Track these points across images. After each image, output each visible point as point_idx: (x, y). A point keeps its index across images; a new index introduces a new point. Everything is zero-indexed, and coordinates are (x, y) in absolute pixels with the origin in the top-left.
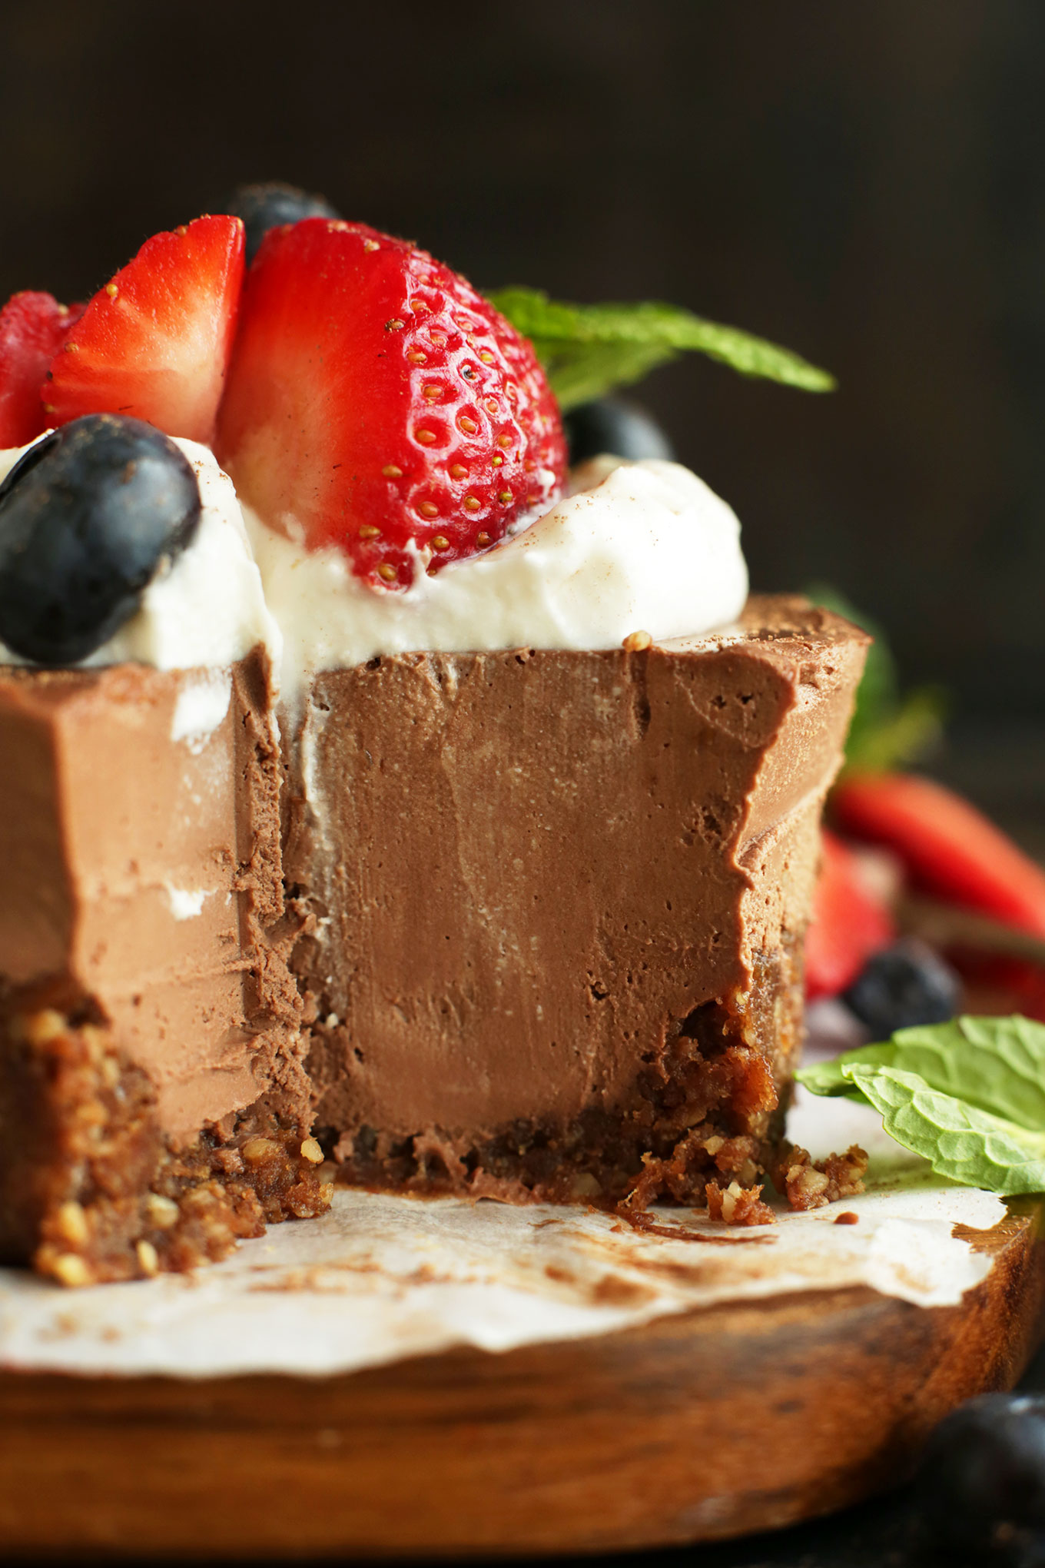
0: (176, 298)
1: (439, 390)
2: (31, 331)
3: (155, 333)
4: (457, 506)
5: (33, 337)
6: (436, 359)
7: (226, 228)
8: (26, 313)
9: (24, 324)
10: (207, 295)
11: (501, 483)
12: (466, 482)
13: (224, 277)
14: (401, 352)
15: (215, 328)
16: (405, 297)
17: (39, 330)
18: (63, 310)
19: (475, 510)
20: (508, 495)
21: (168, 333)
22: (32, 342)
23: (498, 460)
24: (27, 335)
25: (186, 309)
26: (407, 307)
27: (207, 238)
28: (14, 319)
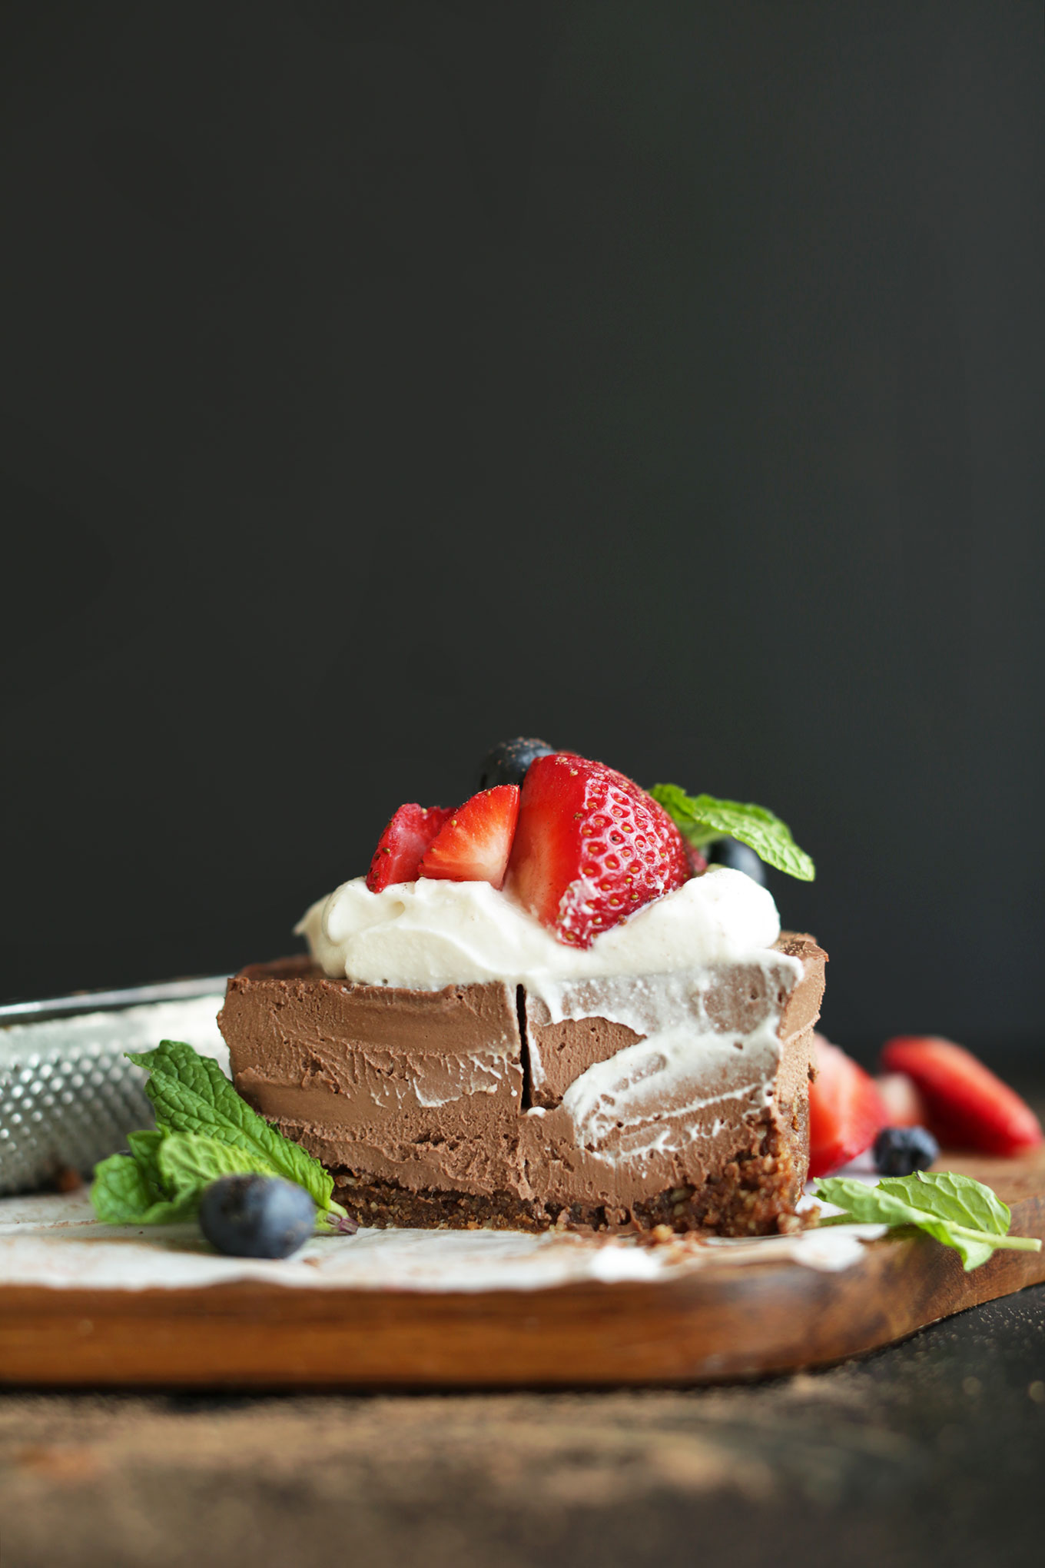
0: (484, 828)
1: (596, 848)
2: (408, 823)
3: (474, 845)
4: (605, 904)
5: (410, 826)
6: (597, 832)
7: (509, 792)
8: (406, 815)
9: (406, 820)
10: (500, 827)
11: (632, 891)
12: (611, 892)
13: (507, 818)
14: (578, 829)
15: (503, 845)
16: (584, 801)
17: (413, 823)
18: (425, 811)
19: (615, 905)
20: (636, 896)
21: (480, 846)
22: (410, 829)
23: (630, 880)
24: (407, 826)
25: (490, 834)
26: (585, 806)
27: (501, 798)
28: (400, 818)
